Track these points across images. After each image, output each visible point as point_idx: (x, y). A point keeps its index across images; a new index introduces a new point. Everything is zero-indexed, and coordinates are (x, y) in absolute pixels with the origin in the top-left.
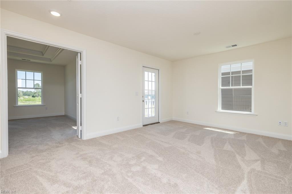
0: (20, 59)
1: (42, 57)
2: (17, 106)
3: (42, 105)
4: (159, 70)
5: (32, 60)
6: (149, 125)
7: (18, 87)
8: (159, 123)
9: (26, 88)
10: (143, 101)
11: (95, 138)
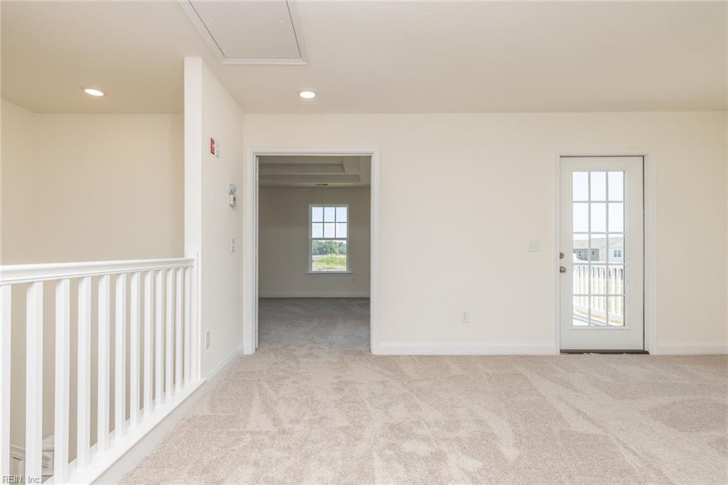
0: (313, 184)
1: (343, 174)
2: (310, 272)
3: (348, 272)
4: (643, 157)
5: (331, 184)
6: (588, 352)
7: (313, 237)
8: (647, 353)
9: (323, 239)
10: (562, 270)
11: (398, 356)
